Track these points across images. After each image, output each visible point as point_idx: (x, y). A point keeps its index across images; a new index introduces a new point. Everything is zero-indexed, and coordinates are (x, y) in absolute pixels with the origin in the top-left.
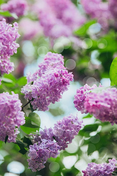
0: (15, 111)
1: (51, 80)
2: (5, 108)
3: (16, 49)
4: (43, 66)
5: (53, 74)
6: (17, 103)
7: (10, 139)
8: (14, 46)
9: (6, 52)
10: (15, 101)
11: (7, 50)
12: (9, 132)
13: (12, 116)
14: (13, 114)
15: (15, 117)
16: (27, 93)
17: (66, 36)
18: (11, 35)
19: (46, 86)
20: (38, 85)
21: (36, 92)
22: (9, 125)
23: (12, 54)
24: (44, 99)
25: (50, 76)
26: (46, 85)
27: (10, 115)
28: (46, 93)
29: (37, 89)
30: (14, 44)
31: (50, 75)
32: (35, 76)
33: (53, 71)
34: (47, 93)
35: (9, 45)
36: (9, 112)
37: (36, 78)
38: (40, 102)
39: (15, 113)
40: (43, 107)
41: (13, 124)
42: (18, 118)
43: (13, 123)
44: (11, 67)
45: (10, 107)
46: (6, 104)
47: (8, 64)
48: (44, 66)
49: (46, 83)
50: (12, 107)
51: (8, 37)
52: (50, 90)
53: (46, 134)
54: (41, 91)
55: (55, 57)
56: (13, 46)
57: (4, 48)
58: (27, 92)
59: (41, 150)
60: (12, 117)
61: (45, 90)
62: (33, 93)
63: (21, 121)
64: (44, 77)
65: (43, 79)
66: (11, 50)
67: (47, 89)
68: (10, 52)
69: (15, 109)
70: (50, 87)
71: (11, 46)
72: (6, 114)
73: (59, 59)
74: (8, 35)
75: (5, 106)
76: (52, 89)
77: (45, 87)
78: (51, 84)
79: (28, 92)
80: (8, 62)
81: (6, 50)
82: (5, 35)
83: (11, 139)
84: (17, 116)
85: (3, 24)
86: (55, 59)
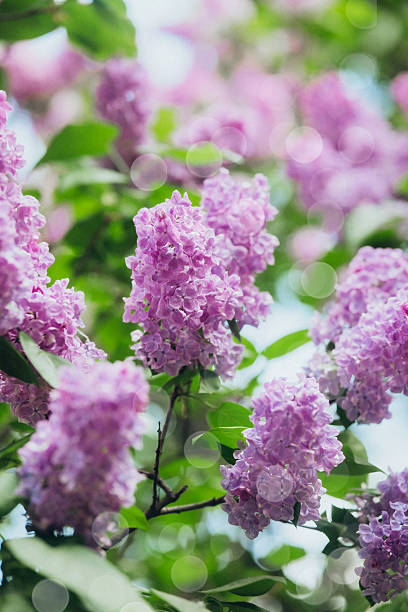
1: (395, 325)
2: (285, 422)
3: (271, 251)
5: (399, 309)
6: (318, 401)
7: (305, 513)
8: (266, 244)
9: (243, 265)
10: (313, 398)
11: (246, 259)
12: (300, 490)
13: (308, 442)
14: (310, 437)
15: (317, 443)
17: (375, 200)
18: (254, 213)
19: (381, 346)
20: (355, 348)
21: (353, 367)
23: (260, 269)
25: (389, 316)
26: (381, 342)
27: (303, 440)
28: (381, 368)
29: (355, 358)
30: (264, 238)
31: (388, 312)
33: (396, 301)
34: (386, 366)
35: (252, 242)
36: (299, 431)
37: (340, 328)
38: (365, 398)
40: (377, 410)
41: (311, 467)
44: (266, 306)
45: (301, 416)
49: (380, 338)
50: (307, 415)
51: (244, 220)
52: (394, 356)
53: (397, 488)
56: (261, 245)
57: (239, 253)
58: (322, 372)
59: (397, 533)
60: (310, 445)
61: (377, 360)
62: (341, 372)
63: (334, 455)
64: (369, 322)
66: (259, 257)
67: (386, 354)
68: (255, 263)
69: (315, 419)
70: (392, 348)
71: (258, 245)
72: (291, 438)
74: (246, 213)
75: (285, 415)
76: (399, 352)
77: (380, 350)
78: (395, 338)
79: (326, 372)
80: (253, 293)
81: (243, 258)
82: (235, 216)
83: (307, 512)
84: (321, 440)
85: (223, 185)
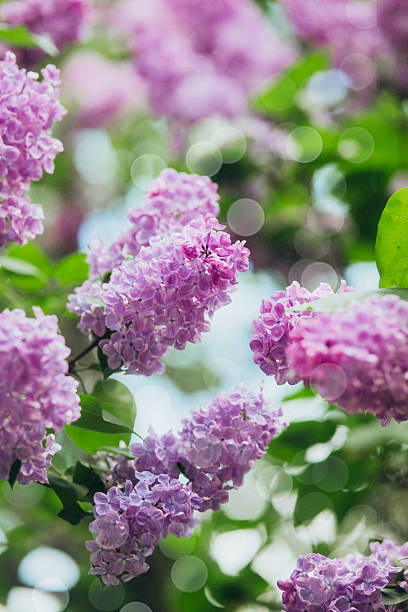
0: (45, 374)
4: (144, 219)
16: (89, 312)
22: (24, 423)
24: (146, 333)
32: (116, 252)
39: (46, 381)
42: (56, 399)
43: (36, 416)
46: (15, 350)
47: (23, 211)
48: (150, 218)
54: (135, 304)
55: (188, 187)
65: (144, 265)
73: (201, 195)
86: (188, 195)
